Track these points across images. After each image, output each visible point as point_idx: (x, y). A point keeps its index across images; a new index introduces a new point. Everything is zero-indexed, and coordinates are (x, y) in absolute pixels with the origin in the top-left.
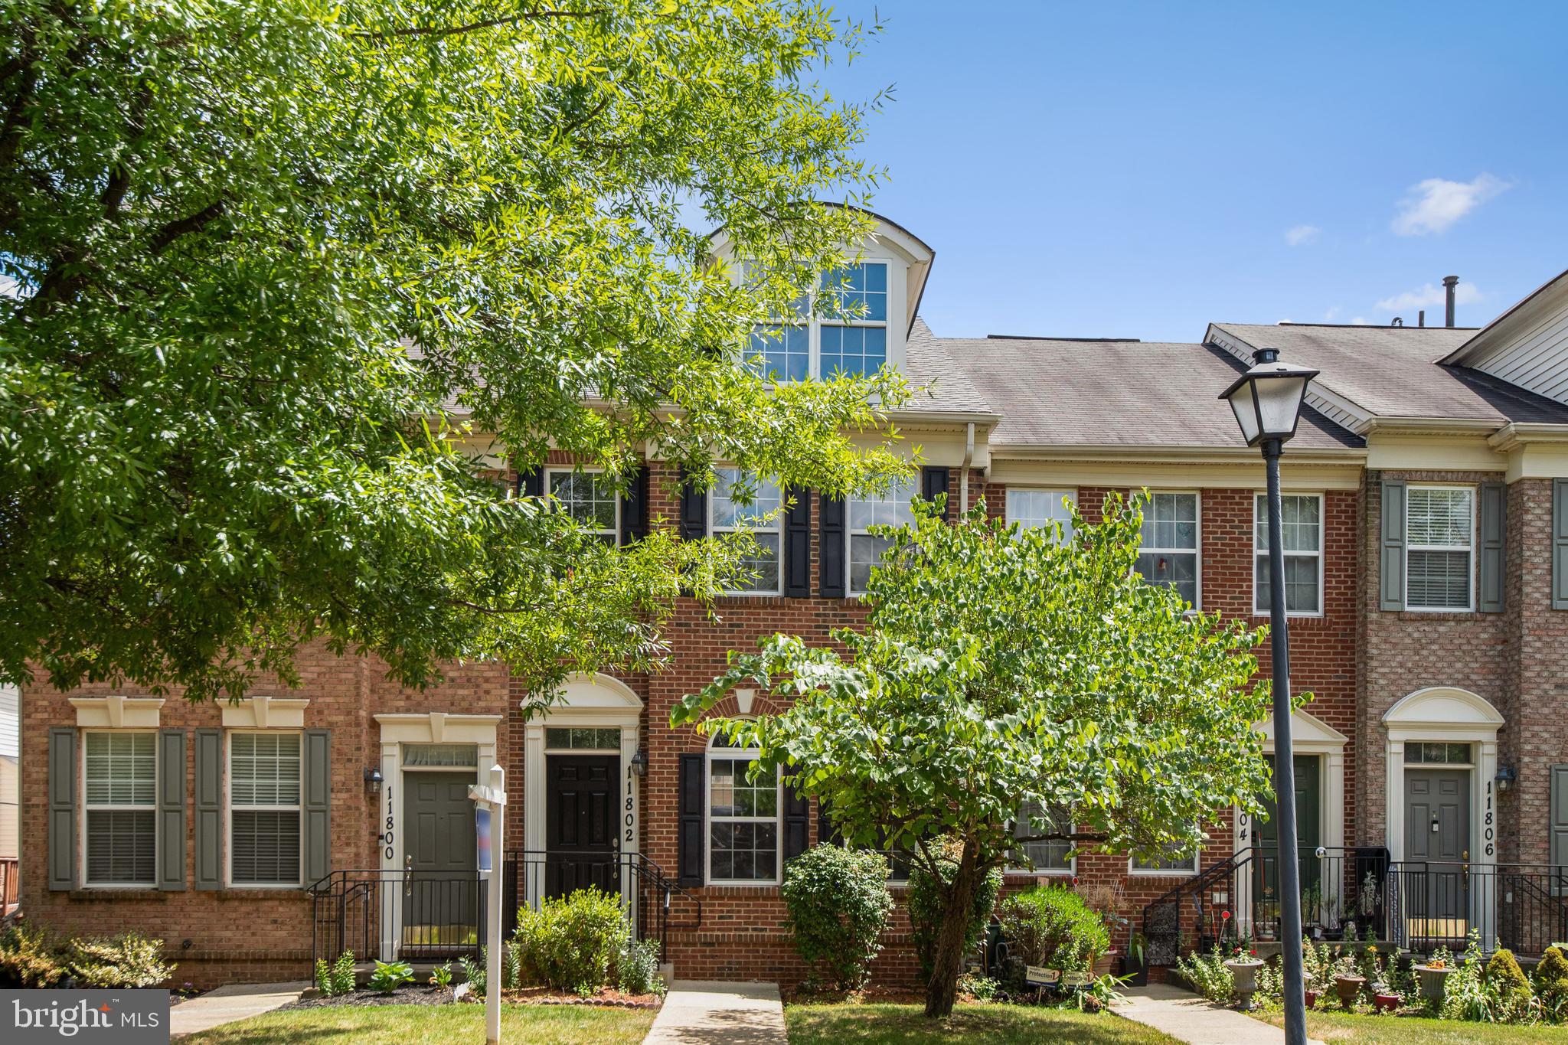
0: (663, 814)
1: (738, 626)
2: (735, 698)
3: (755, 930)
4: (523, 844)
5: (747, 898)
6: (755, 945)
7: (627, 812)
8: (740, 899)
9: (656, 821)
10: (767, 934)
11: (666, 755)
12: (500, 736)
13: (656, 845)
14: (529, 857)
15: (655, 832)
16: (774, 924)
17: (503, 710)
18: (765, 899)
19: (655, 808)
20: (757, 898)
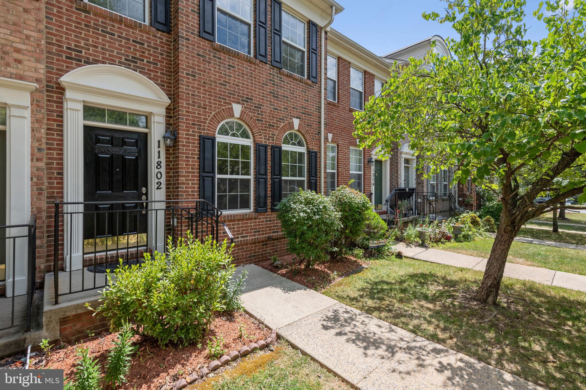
0: (189, 172)
1: (233, 67)
2: (232, 108)
3: (242, 237)
4: (62, 197)
5: (238, 220)
6: (242, 245)
7: (157, 171)
8: (234, 221)
9: (184, 176)
10: (248, 238)
11: (191, 135)
12: (35, 103)
13: (185, 192)
14: (70, 208)
15: (183, 184)
16: (251, 233)
17: (38, 81)
18: (247, 219)
19: (184, 168)
20: (243, 220)
